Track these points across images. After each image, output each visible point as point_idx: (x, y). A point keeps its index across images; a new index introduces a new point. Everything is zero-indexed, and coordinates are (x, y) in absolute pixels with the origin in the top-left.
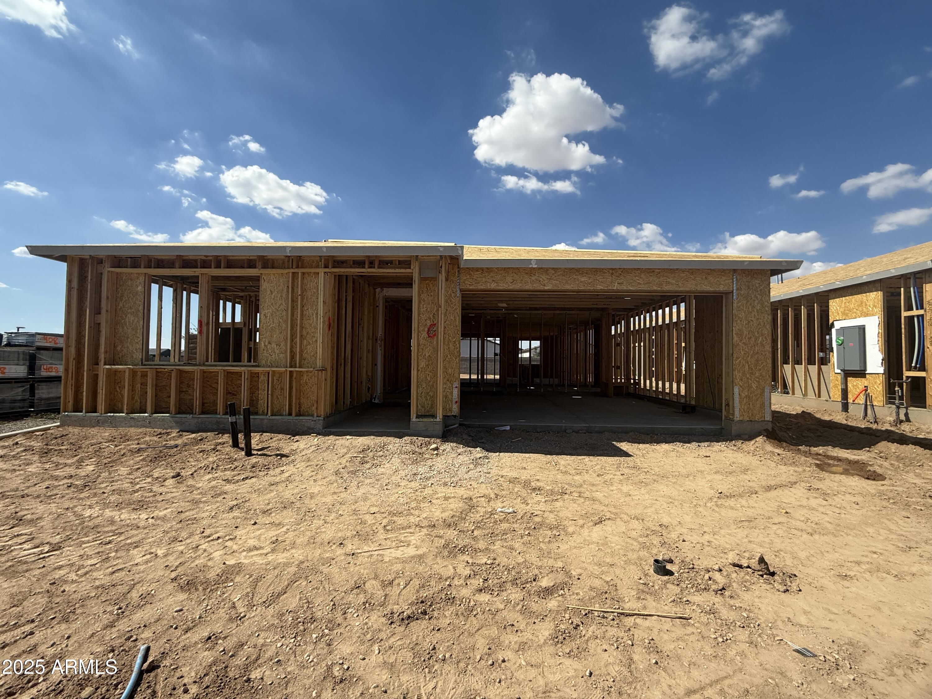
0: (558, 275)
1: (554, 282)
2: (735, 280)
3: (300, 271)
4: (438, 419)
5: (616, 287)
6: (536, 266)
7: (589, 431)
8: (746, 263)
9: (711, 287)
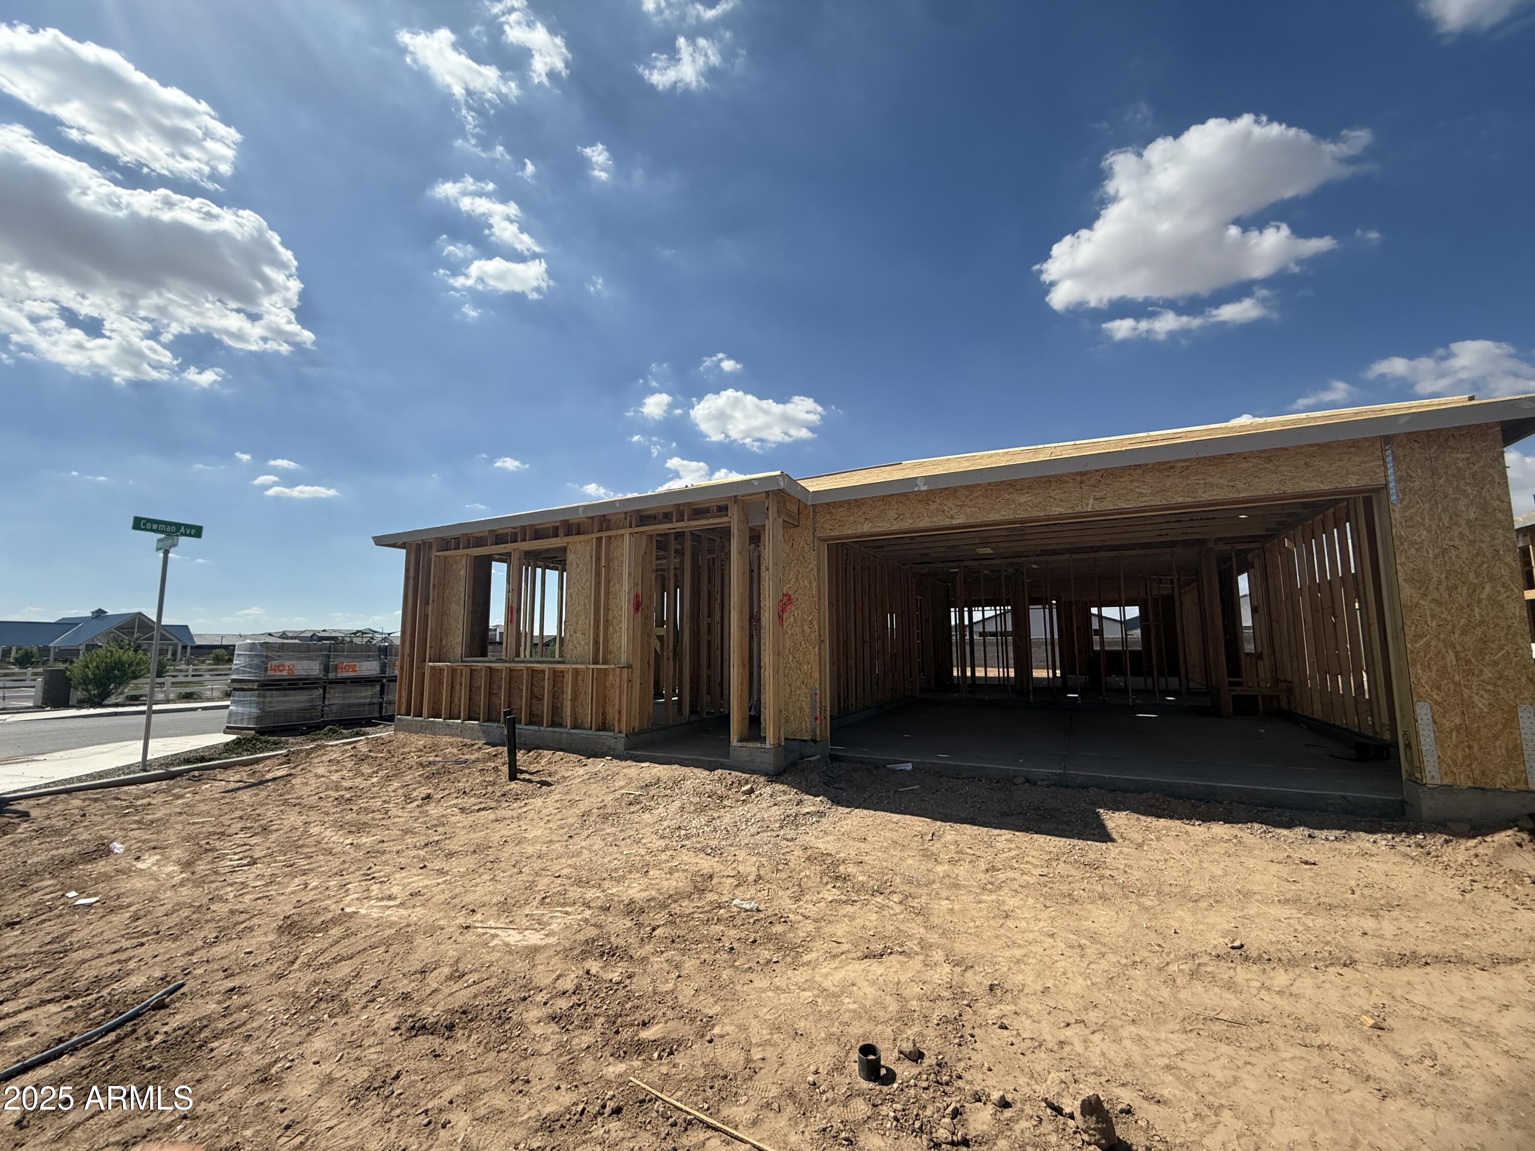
0: (976, 498)
1: (968, 510)
2: (1389, 459)
3: (604, 534)
4: (768, 746)
5: (1090, 506)
6: (925, 488)
7: (1062, 783)
8: (1402, 421)
9: (1322, 482)
